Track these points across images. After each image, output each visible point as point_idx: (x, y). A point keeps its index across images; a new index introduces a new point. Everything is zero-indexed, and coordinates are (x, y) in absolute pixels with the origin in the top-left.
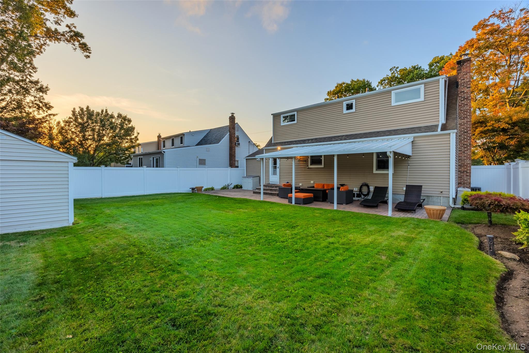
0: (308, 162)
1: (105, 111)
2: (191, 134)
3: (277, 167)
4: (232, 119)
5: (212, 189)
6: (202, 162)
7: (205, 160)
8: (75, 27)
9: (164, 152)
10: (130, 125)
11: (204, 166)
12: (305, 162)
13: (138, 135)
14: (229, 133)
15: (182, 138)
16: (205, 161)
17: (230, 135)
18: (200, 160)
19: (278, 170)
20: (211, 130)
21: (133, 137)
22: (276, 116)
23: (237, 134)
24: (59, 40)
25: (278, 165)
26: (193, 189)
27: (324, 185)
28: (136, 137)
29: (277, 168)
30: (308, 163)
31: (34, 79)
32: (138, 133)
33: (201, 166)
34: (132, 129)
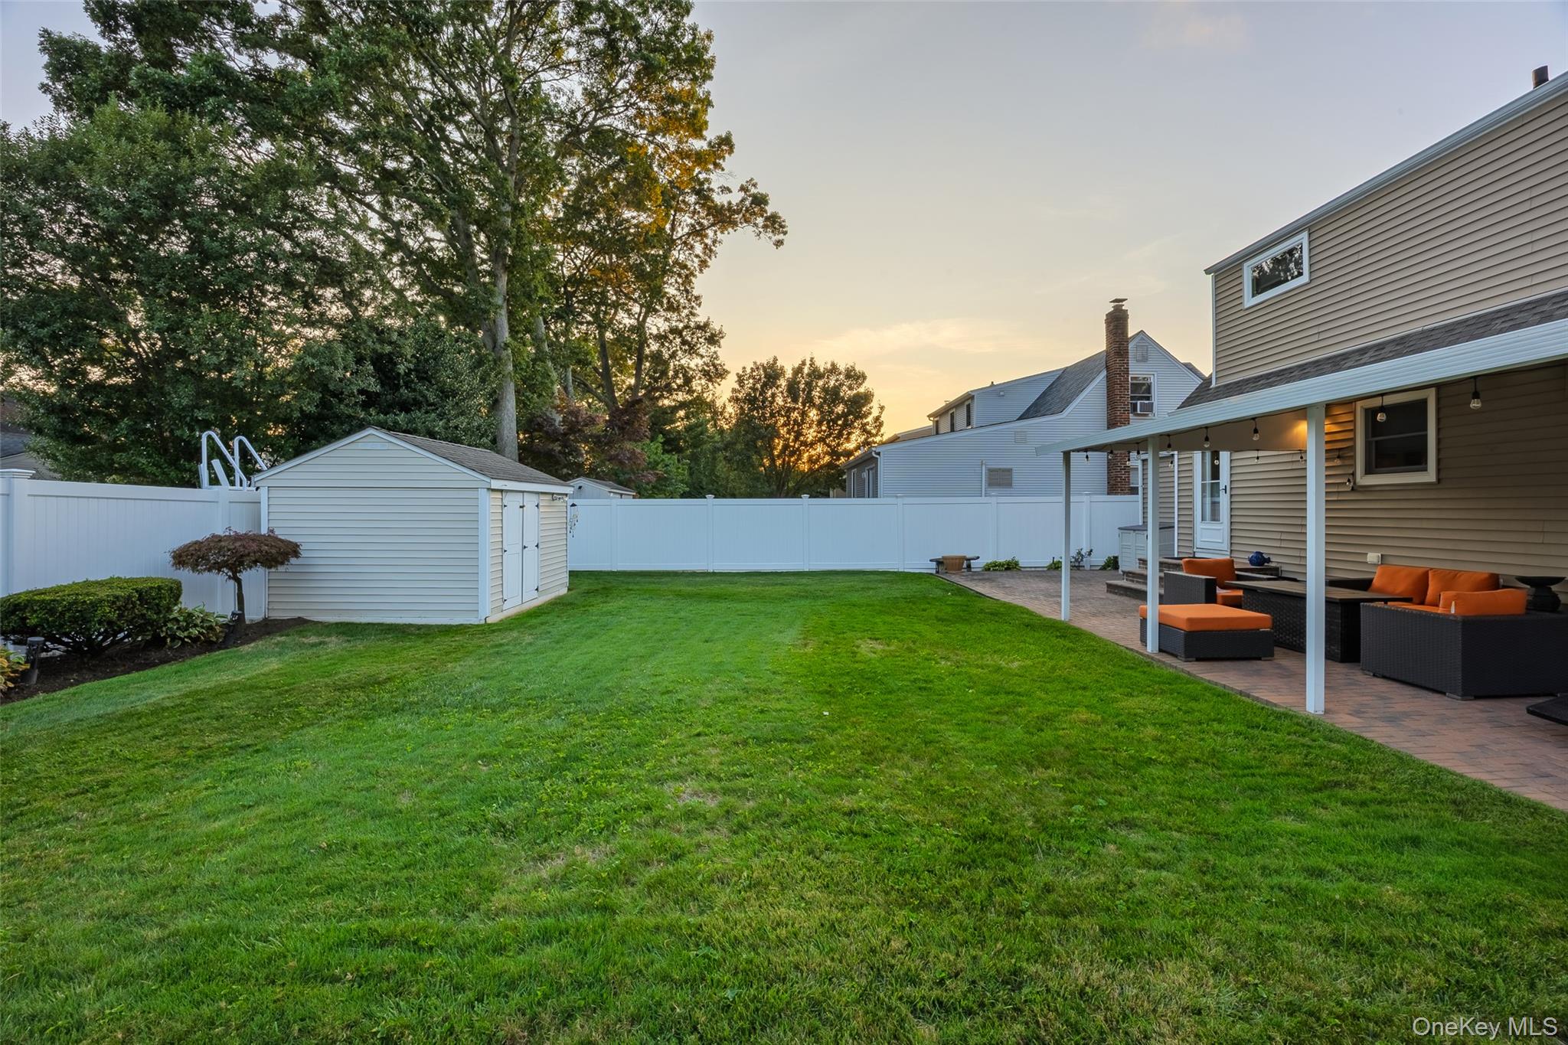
0: (1354, 457)
1: (808, 362)
2: (996, 392)
3: (1222, 487)
4: (1117, 320)
5: (1011, 567)
6: (1000, 479)
7: (1010, 470)
8: (755, 185)
9: (879, 454)
10: (862, 390)
11: (1008, 490)
12: (1338, 462)
13: (881, 413)
14: (1104, 373)
15: (968, 407)
16: (1011, 475)
17: (1108, 378)
18: (990, 471)
19: (1224, 500)
20: (1065, 370)
21: (870, 419)
22: (1224, 274)
23: (1136, 370)
24: (734, 224)
25: (1224, 480)
26: (939, 563)
27: (1426, 575)
28: (877, 419)
29: (1222, 493)
30: (1354, 465)
31: (701, 319)
32: (882, 408)
33: (994, 491)
34: (867, 398)
